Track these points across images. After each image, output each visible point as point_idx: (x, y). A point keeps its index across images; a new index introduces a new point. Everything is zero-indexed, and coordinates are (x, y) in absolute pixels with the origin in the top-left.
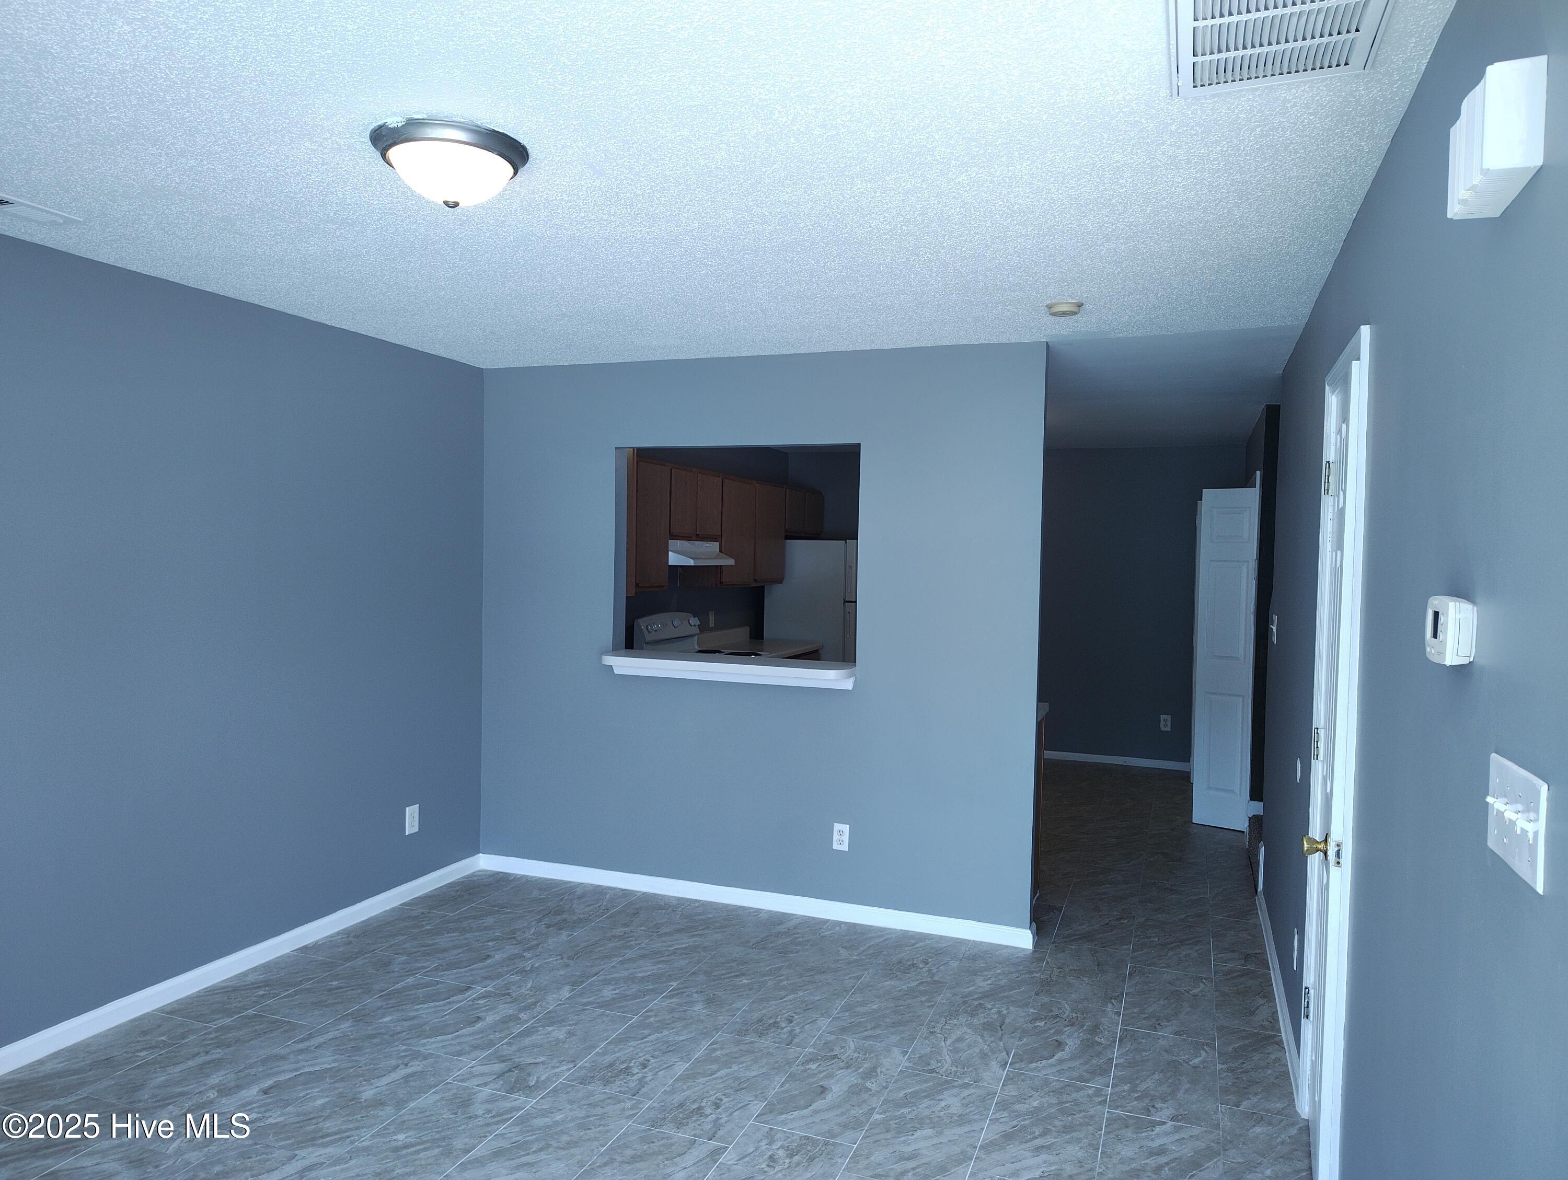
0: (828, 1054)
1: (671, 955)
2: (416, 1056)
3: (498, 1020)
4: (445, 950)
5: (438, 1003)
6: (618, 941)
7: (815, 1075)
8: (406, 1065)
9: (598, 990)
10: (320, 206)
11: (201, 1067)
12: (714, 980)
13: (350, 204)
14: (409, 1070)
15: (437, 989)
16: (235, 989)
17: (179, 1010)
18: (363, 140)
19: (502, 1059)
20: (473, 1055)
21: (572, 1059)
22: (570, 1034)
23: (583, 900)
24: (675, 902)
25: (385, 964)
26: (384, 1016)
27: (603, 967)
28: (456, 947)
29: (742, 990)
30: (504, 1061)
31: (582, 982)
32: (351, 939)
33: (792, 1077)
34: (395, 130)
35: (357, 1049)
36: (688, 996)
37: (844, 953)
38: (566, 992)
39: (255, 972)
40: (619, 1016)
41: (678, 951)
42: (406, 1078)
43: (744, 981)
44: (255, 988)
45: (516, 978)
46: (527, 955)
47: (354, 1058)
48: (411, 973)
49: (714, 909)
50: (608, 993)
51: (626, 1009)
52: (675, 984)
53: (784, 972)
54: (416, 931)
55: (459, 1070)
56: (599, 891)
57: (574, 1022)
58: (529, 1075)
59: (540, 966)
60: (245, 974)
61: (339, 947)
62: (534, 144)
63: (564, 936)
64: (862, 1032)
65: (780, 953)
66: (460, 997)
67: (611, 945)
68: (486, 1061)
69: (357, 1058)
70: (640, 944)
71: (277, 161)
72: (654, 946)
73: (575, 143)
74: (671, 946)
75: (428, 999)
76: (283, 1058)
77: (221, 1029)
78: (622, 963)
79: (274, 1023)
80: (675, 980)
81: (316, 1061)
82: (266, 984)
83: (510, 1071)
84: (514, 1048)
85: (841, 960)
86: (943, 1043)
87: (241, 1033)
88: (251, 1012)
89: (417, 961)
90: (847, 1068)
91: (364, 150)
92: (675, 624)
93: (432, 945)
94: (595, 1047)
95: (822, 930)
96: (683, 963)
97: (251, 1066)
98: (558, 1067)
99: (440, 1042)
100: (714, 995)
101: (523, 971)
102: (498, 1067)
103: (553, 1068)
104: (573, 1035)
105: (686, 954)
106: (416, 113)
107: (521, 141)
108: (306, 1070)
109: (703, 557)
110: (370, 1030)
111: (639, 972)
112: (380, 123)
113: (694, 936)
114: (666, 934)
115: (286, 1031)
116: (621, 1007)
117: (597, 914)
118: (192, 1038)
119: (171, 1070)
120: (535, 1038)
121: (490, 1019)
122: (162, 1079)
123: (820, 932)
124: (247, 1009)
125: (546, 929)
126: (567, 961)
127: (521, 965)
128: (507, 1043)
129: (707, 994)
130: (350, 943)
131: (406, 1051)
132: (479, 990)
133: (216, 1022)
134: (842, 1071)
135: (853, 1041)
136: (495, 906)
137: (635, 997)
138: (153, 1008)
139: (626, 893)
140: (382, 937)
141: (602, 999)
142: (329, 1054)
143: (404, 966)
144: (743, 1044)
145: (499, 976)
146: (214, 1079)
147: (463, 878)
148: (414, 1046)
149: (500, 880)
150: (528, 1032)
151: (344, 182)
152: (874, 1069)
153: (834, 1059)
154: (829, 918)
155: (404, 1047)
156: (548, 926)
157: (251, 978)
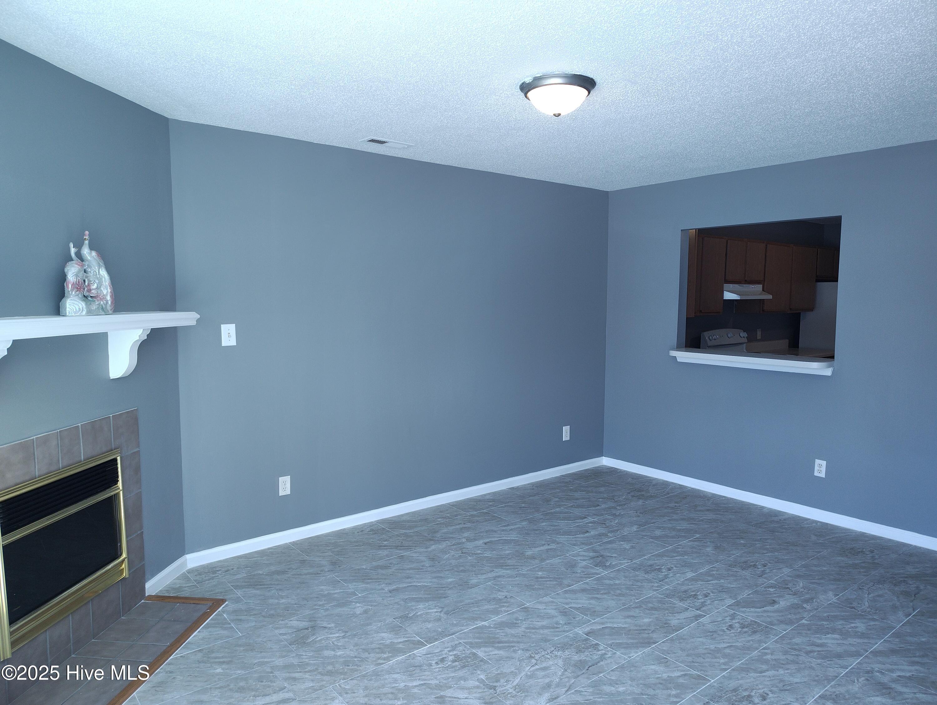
0: (783, 586)
1: (700, 521)
2: (554, 542)
3: (597, 534)
4: (577, 499)
5: (569, 522)
6: (671, 510)
7: (771, 594)
8: (549, 545)
9: (653, 531)
10: (506, 123)
11: (461, 529)
12: (723, 538)
13: (519, 120)
14: (549, 547)
15: (570, 515)
16: (480, 501)
17: (456, 505)
18: (517, 90)
19: (595, 551)
20: (581, 547)
21: (631, 558)
22: (632, 547)
23: (655, 487)
24: (710, 496)
25: (548, 501)
26: (542, 522)
27: (659, 520)
28: (583, 498)
29: (739, 545)
30: (595, 552)
31: (645, 525)
32: (534, 487)
33: (756, 592)
34: (529, 84)
35: (528, 534)
36: (705, 542)
37: (813, 538)
38: (635, 528)
39: (490, 495)
40: (662, 544)
41: (704, 520)
42: (547, 550)
43: (742, 542)
44: (488, 501)
45: (610, 517)
46: (618, 508)
47: (526, 537)
48: (559, 506)
49: (734, 503)
50: (658, 533)
51: (666, 542)
52: (698, 536)
53: (769, 541)
54: (565, 488)
55: (573, 552)
56: (666, 484)
57: (636, 542)
58: (607, 561)
59: (624, 514)
60: (485, 495)
61: (528, 490)
62: (596, 76)
63: (640, 502)
64: (812, 579)
65: (770, 531)
66: (581, 521)
67: (665, 511)
68: (588, 550)
69: (527, 538)
70: (682, 513)
71: (484, 107)
72: (691, 515)
73: (616, 71)
74: (701, 517)
75: (565, 519)
76: (495, 531)
77: (472, 515)
78: (669, 520)
79: (494, 517)
80: (699, 533)
81: (509, 535)
82: (493, 500)
83: (598, 557)
84: (602, 548)
85: (810, 541)
86: (866, 596)
87: (480, 518)
88: (485, 511)
89: (563, 502)
90: (794, 595)
91: (519, 95)
92: (729, 335)
93: (572, 496)
94: (644, 556)
95: (803, 524)
96: (706, 526)
97: (481, 532)
98: (622, 560)
99: (566, 538)
100: (721, 545)
101: (614, 515)
102: (591, 554)
103: (620, 560)
104: (634, 548)
105: (709, 522)
106: (537, 74)
107: (590, 76)
108: (504, 538)
109: (750, 294)
110: (535, 527)
111: (679, 526)
112: (522, 82)
113: (717, 514)
114: (700, 511)
115: (498, 521)
116: (663, 541)
117: (662, 495)
118: (459, 517)
119: (449, 528)
120: (613, 545)
121: (593, 533)
122: (446, 530)
123: (801, 524)
124: (484, 510)
125: (631, 498)
126: (639, 514)
127: (614, 512)
128: (599, 545)
129: (716, 544)
130: (533, 489)
131: (549, 539)
132: (590, 519)
133: (470, 512)
134: (790, 596)
135: (803, 583)
136: (607, 483)
137: (673, 537)
138: (446, 503)
139: (681, 487)
140: (548, 489)
141: (654, 535)
142: (515, 534)
143: (556, 503)
144: (731, 571)
145: (602, 515)
146: (466, 535)
147: (593, 467)
148: (554, 537)
149: (613, 471)
150: (610, 542)
151: (514, 111)
152: (812, 599)
153: (787, 589)
154: (810, 518)
155: (549, 537)
156: (633, 496)
157: (488, 497)
